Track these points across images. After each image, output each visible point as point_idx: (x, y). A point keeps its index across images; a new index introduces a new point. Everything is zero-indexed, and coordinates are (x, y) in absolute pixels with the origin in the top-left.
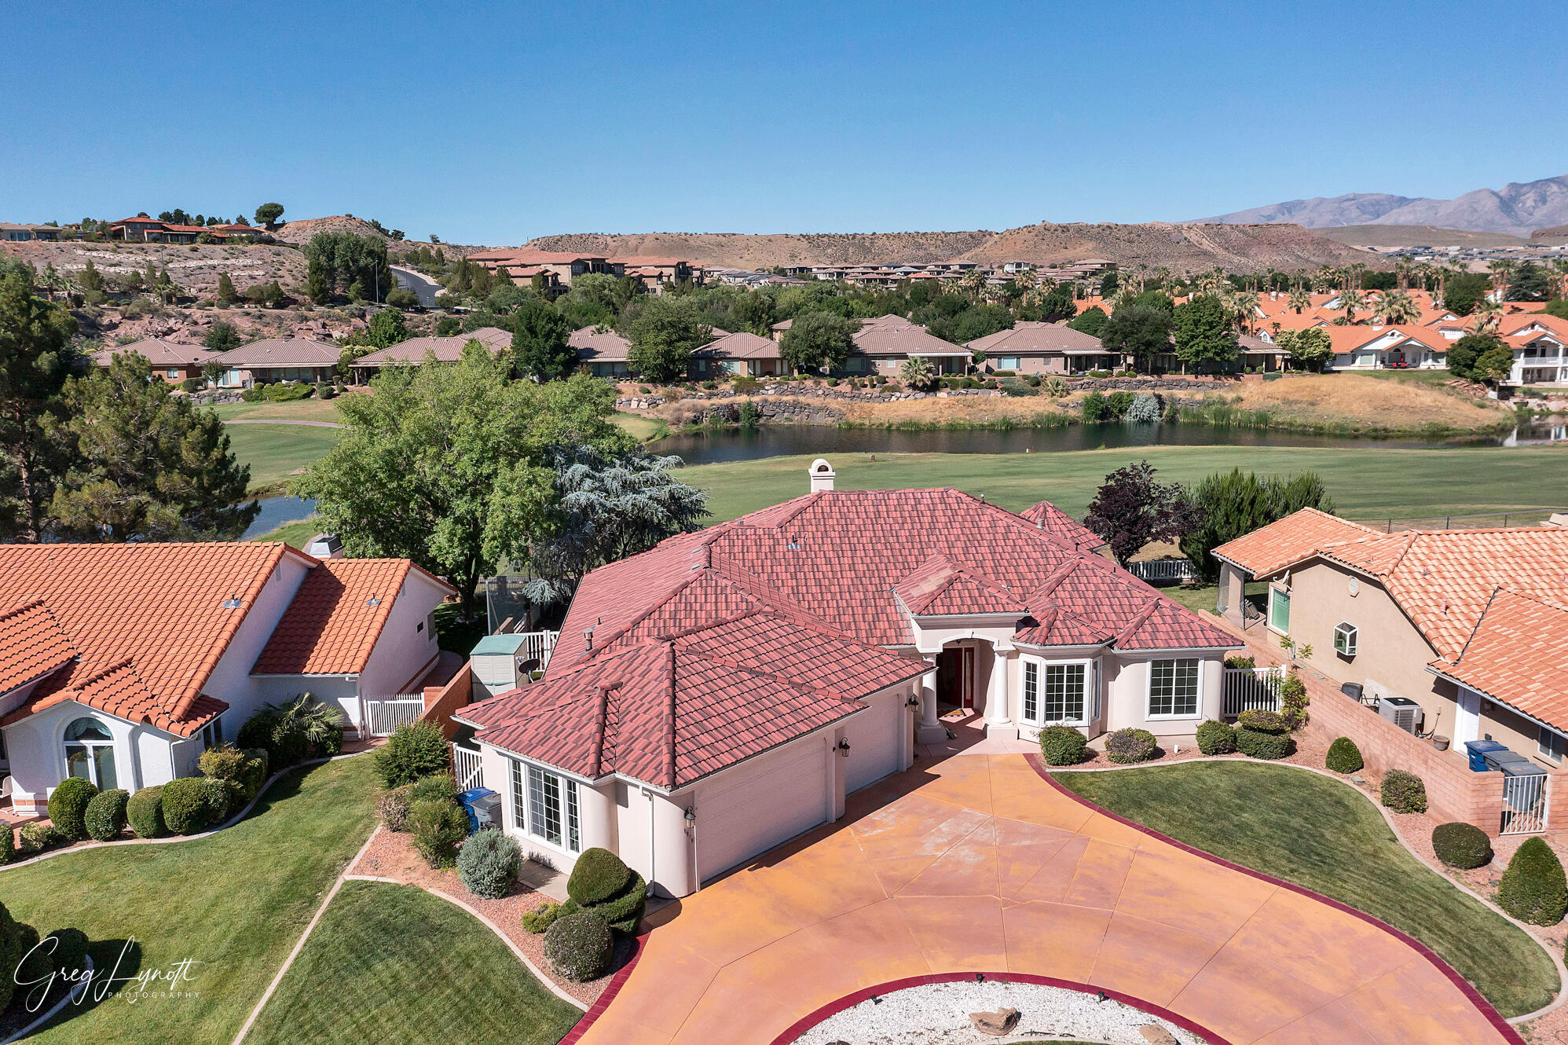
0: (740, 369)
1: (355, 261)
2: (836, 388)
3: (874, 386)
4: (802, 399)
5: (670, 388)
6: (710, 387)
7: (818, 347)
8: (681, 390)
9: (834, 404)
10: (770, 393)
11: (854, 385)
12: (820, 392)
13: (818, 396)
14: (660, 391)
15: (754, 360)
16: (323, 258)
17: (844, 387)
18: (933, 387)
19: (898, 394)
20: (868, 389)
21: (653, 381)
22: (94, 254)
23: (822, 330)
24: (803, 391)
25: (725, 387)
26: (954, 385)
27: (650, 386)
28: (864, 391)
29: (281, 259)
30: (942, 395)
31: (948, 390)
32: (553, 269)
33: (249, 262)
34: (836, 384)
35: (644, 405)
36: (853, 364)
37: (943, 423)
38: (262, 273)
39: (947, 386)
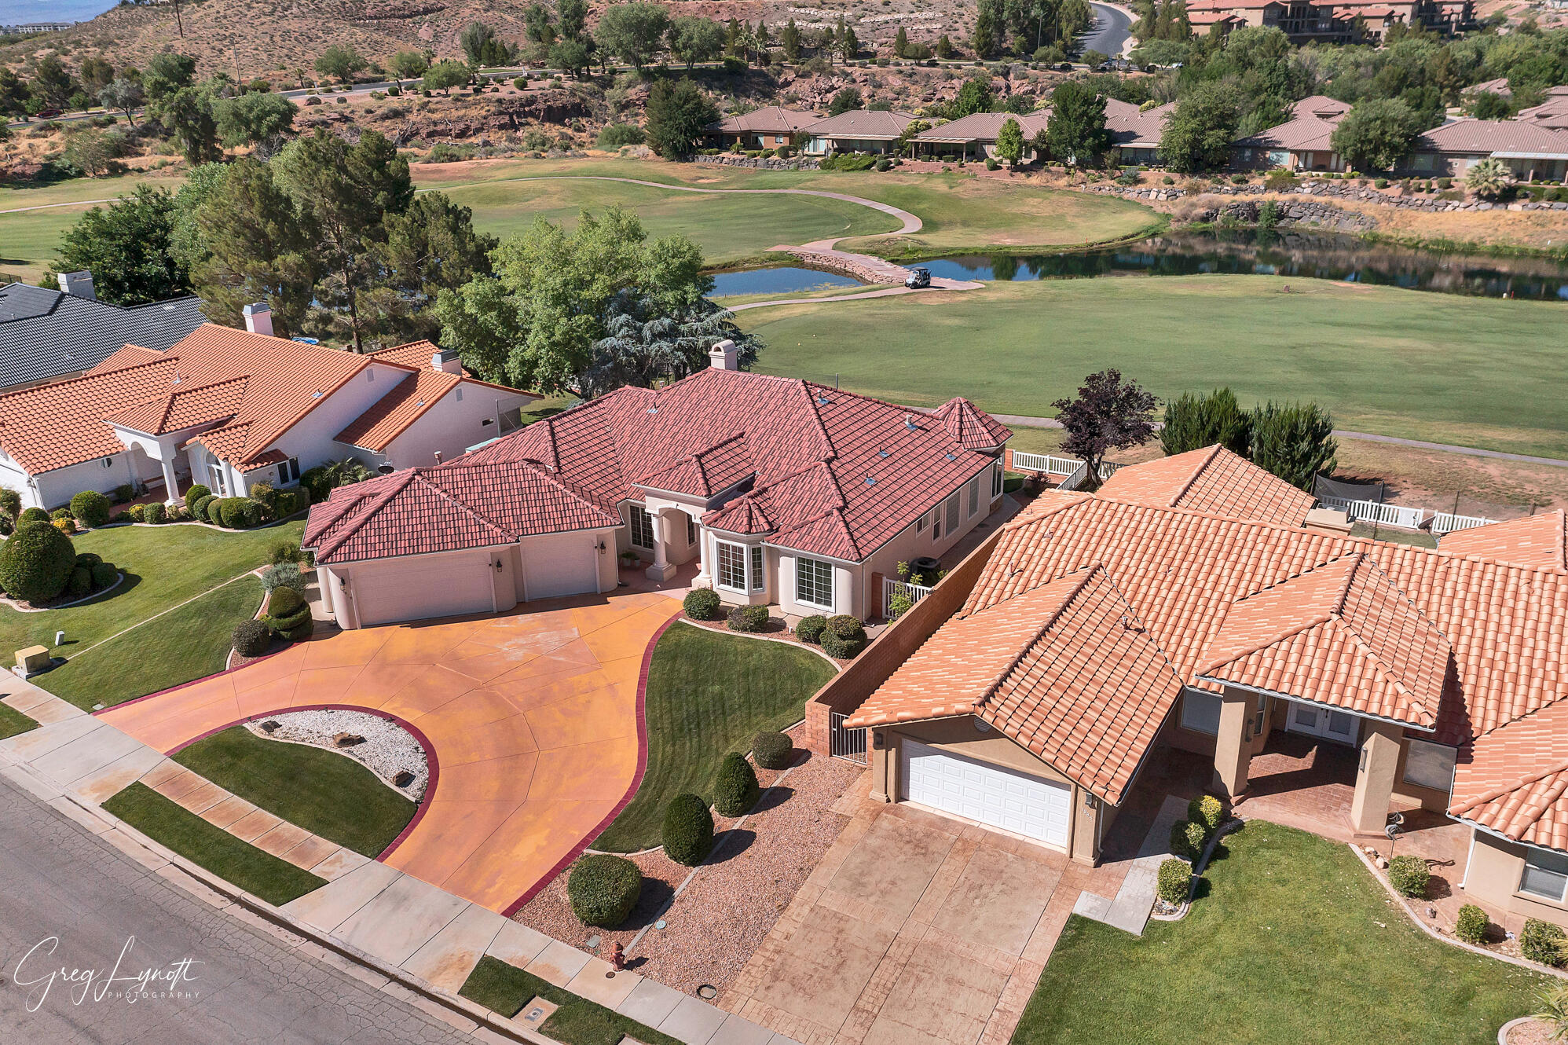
0: (1287, 161)
1: (1027, 12)
2: (1384, 191)
3: (1431, 191)
4: (1337, 201)
5: (1196, 180)
6: (1238, 182)
7: (1370, 141)
8: (1207, 182)
9: (1370, 209)
10: (1305, 193)
11: (1407, 190)
12: (1363, 194)
13: (1360, 198)
14: (1183, 182)
15: (1307, 152)
16: (992, 11)
17: (1395, 190)
18: (1508, 195)
19: (1456, 203)
20: (1423, 195)
21: (1182, 171)
22: (802, 10)
23: (1378, 122)
24: (1343, 192)
25: (1258, 181)
26: (1536, 196)
27: (1176, 177)
28: (1417, 196)
29: (962, 10)
30: (1516, 207)
31: (1526, 201)
32: (1241, 14)
33: (930, 15)
34: (1385, 186)
35: (1163, 197)
36: (1422, 162)
37: (1488, 244)
38: (939, 26)
39: (1526, 196)
